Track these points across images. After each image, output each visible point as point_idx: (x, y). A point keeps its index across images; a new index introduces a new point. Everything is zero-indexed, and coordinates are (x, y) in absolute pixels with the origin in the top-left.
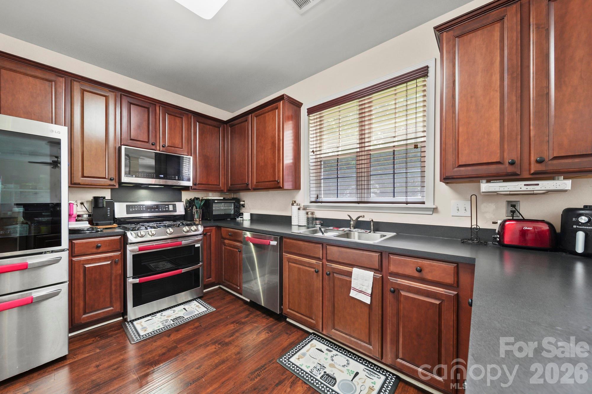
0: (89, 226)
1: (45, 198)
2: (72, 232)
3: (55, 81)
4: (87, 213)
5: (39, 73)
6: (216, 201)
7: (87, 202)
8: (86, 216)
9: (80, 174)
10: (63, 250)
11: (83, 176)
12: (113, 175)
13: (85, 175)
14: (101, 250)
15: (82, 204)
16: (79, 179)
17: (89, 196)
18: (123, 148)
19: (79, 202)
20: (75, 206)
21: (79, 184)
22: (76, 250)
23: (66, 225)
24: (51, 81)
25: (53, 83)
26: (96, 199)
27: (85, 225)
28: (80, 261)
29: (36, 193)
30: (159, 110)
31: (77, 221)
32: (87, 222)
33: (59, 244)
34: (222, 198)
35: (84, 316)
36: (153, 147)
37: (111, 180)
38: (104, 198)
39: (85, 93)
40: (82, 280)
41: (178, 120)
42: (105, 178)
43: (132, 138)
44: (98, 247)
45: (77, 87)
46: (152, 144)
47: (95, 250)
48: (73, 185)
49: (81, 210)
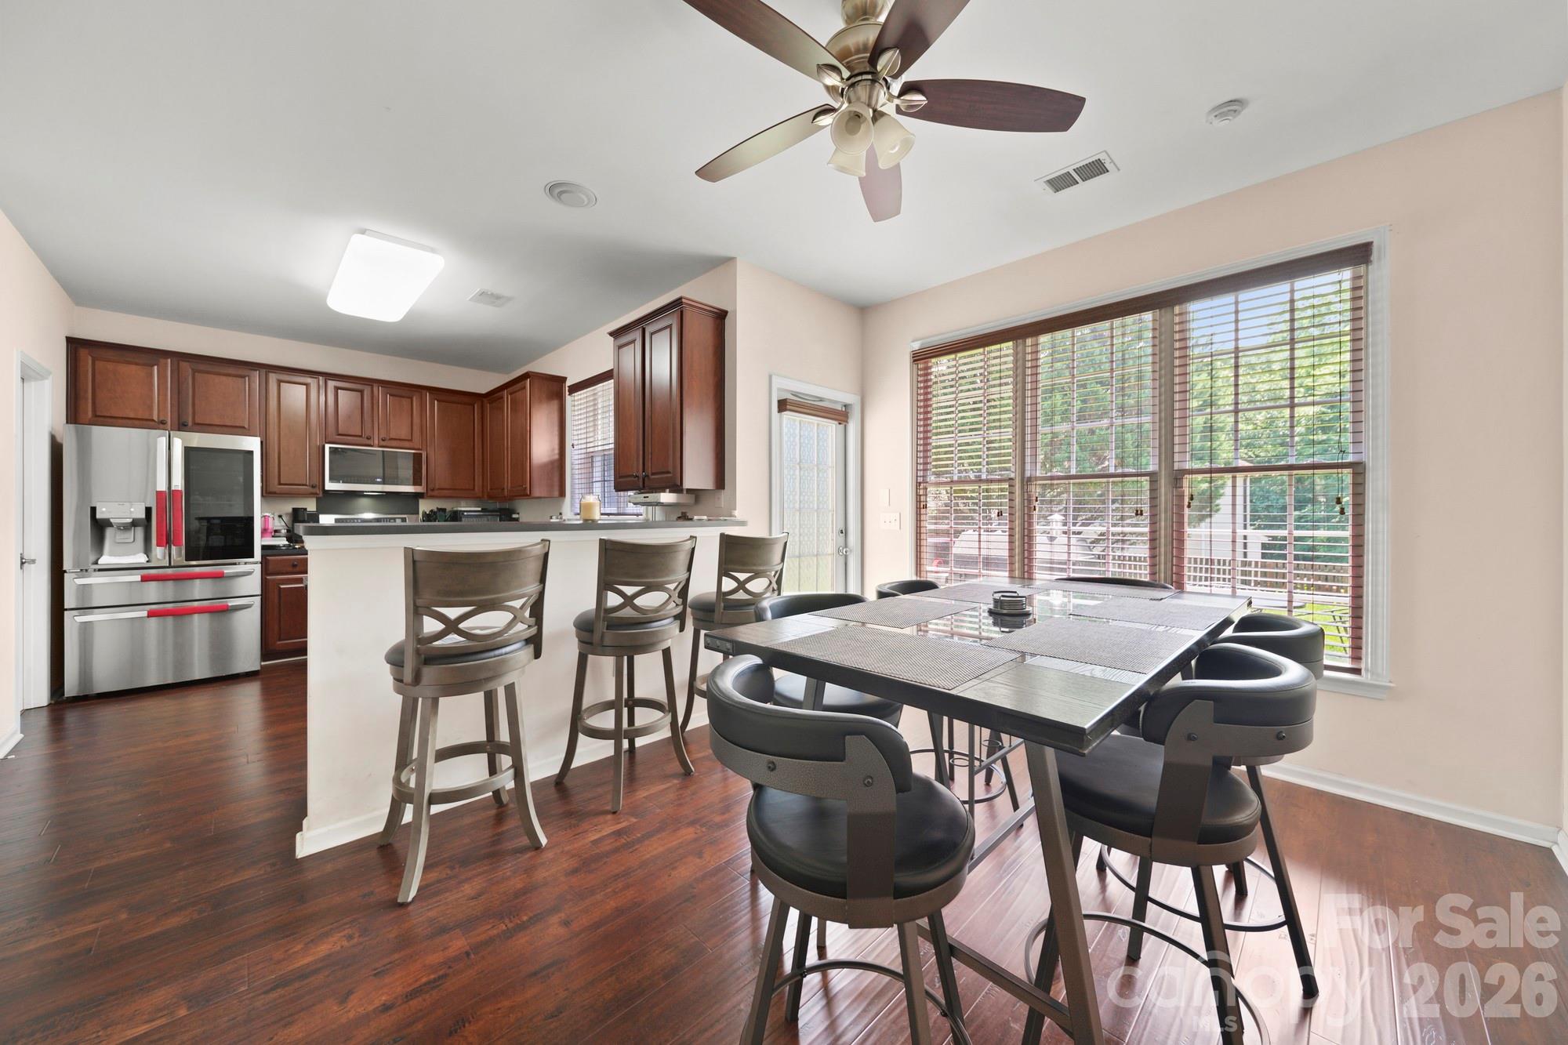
0: (287, 543)
1: (238, 512)
2: (264, 548)
3: (248, 376)
4: (286, 528)
5: (231, 370)
6: (465, 514)
7: (287, 514)
8: (284, 532)
9: (276, 482)
10: (256, 563)
11: (280, 484)
12: (315, 481)
13: (282, 482)
14: (297, 569)
15: (280, 516)
16: (274, 486)
17: (288, 507)
18: (327, 447)
19: (277, 514)
20: (271, 520)
21: (275, 493)
22: (271, 568)
23: (258, 542)
24: (243, 377)
25: (247, 379)
26: (295, 510)
27: (282, 542)
28: (274, 580)
29: (231, 505)
30: (379, 391)
31: (273, 537)
32: (285, 539)
33: (252, 556)
34: (480, 509)
35: (279, 643)
36: (369, 442)
37: (313, 487)
38: (305, 509)
39: (282, 384)
40: (276, 601)
41: (405, 402)
42: (306, 485)
43: (340, 432)
44: (294, 566)
45: (273, 378)
46: (367, 438)
47: (290, 569)
48: (266, 494)
49: (279, 524)
